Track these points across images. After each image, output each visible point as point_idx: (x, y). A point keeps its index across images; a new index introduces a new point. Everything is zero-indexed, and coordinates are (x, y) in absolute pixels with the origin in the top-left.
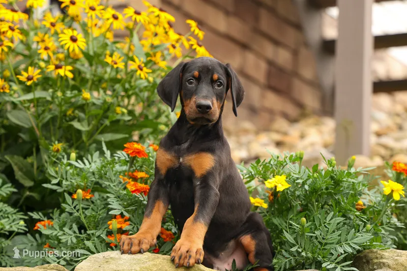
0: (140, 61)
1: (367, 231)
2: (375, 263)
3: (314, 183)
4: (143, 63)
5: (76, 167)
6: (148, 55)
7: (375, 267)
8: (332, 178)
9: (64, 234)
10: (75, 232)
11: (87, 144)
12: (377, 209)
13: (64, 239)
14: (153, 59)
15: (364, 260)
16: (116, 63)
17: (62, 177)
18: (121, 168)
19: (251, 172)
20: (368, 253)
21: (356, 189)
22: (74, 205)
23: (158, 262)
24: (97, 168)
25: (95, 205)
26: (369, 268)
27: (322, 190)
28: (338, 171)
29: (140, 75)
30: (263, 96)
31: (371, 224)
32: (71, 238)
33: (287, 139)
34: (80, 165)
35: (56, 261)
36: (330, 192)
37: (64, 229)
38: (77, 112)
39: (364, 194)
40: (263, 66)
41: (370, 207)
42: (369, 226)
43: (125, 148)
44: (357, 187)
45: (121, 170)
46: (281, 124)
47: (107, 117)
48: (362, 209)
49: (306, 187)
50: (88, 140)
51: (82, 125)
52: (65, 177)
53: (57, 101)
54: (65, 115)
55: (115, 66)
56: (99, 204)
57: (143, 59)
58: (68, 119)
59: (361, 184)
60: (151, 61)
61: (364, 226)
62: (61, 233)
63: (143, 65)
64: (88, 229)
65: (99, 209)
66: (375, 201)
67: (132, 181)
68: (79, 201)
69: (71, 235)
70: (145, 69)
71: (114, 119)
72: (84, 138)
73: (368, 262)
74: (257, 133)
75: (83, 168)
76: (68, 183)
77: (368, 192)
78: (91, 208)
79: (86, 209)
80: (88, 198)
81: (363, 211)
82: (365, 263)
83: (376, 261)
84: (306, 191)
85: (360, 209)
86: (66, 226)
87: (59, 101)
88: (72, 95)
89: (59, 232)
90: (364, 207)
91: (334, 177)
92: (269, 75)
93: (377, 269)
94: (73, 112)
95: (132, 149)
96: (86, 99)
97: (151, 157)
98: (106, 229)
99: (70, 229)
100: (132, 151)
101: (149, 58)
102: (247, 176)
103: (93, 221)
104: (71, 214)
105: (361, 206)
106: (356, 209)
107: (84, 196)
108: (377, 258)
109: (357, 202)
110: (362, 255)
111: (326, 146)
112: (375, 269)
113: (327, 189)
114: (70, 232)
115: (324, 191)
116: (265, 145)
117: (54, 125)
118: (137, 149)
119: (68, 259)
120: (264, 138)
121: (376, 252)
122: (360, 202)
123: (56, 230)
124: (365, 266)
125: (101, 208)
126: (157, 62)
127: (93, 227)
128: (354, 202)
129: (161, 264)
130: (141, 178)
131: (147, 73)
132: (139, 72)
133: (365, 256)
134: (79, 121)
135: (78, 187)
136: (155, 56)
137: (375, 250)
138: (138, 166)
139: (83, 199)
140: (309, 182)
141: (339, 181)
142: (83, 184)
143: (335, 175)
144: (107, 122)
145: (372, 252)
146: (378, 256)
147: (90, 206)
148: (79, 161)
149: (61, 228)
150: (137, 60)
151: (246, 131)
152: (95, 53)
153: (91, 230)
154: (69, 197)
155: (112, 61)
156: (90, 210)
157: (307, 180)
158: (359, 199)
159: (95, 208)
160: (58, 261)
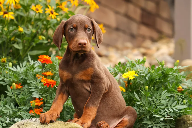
0: (52, 8)
1: (184, 104)
2: (188, 123)
3: (151, 76)
4: (54, 9)
5: (13, 71)
6: (57, 5)
7: (189, 126)
8: (163, 73)
9: (6, 109)
10: (12, 108)
11: (23, 57)
12: (191, 91)
13: (5, 111)
14: (60, 7)
15: (182, 122)
16: (38, 10)
17: (4, 76)
18: (39, 70)
19: (116, 71)
20: (185, 117)
21: (178, 80)
22: (12, 92)
23: (55, 125)
24: (24, 70)
25: (24, 92)
26: (185, 127)
27: (156, 80)
28: (166, 69)
29: (51, 17)
30: (139, 28)
31: (187, 100)
32: (9, 111)
33: (149, 52)
34: (14, 69)
35: (1, 124)
36: (162, 81)
37: (6, 106)
38: (17, 39)
39: (183, 82)
40: (139, 11)
41: (186, 90)
42: (185, 101)
43: (39, 58)
44: (179, 78)
45: (38, 71)
46: (148, 43)
47: (34, 41)
48: (181, 91)
49: (147, 78)
50: (23, 55)
51: (19, 46)
52: (6, 76)
53: (5, 33)
54: (10, 41)
55: (37, 12)
56: (26, 91)
57: (54, 7)
58: (12, 43)
59: (181, 77)
60: (59, 8)
61: (182, 101)
62: (5, 108)
63: (53, 11)
64: (20, 106)
65: (27, 94)
66: (190, 86)
67: (44, 77)
68: (14, 90)
69: (10, 109)
70: (55, 13)
71: (38, 42)
72: (21, 53)
73: (184, 123)
74: (133, 48)
75: (16, 71)
76: (8, 80)
77: (186, 81)
78: (21, 93)
79: (19, 94)
80: (19, 88)
81: (182, 92)
82: (182, 123)
83: (189, 122)
84: (147, 80)
85: (180, 91)
86: (7, 104)
87: (6, 33)
88: (13, 29)
89: (3, 108)
90: (182, 90)
91: (164, 72)
92: (142, 16)
93: (190, 127)
94: (15, 39)
95: (43, 59)
96: (21, 32)
97: (55, 63)
98: (29, 106)
99: (9, 106)
100: (43, 60)
101: (58, 7)
102: (113, 73)
103: (22, 101)
104: (11, 97)
105: (181, 89)
106: (178, 91)
107: (17, 87)
108: (189, 120)
109: (178, 86)
110: (181, 119)
111: (170, 55)
112: (188, 127)
113: (159, 79)
114: (9, 108)
115: (157, 80)
116: (136, 55)
117: (4, 46)
118: (46, 59)
119: (8, 123)
120: (136, 52)
121: (189, 117)
122: (180, 87)
123: (2, 107)
124: (182, 125)
125: (28, 93)
126: (62, 8)
127: (23, 105)
128: (177, 87)
129: (57, 126)
130: (49, 76)
131: (56, 16)
132: (51, 15)
133: (183, 119)
134: (18, 44)
135: (14, 82)
136: (61, 5)
137: (188, 116)
138: (48, 69)
139: (16, 89)
140: (148, 75)
141: (167, 74)
142: (16, 80)
143: (165, 71)
144: (34, 44)
145: (187, 117)
146: (190, 119)
147: (21, 92)
148: (14, 67)
149: (4, 106)
150: (50, 7)
151: (127, 48)
152: (27, 4)
153: (22, 106)
154: (9, 87)
155: (36, 9)
156: (21, 95)
157: (147, 74)
158: (180, 85)
159: (24, 94)
160: (2, 124)
